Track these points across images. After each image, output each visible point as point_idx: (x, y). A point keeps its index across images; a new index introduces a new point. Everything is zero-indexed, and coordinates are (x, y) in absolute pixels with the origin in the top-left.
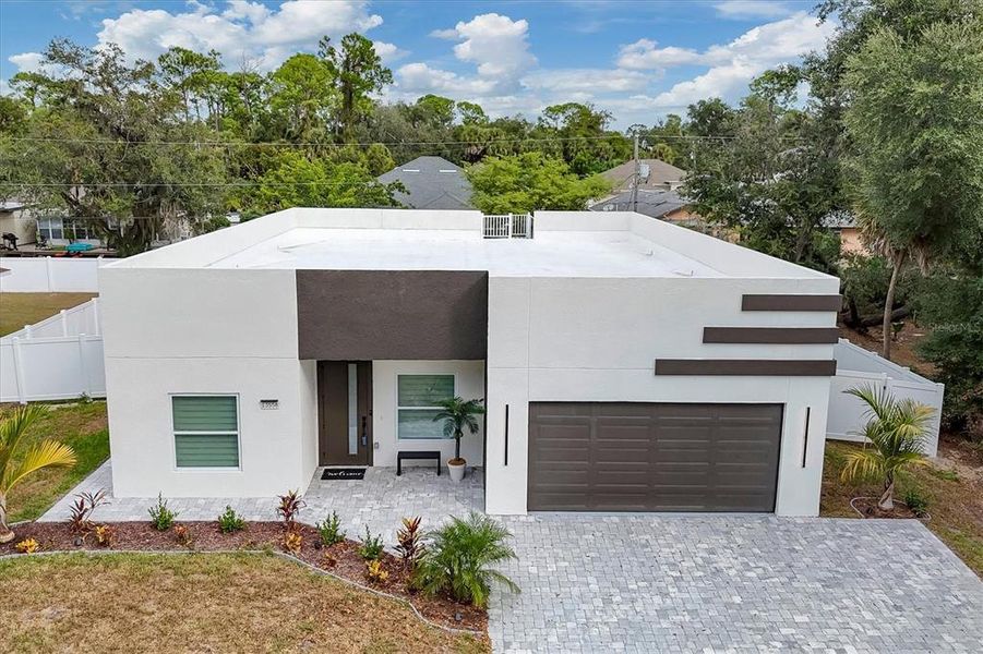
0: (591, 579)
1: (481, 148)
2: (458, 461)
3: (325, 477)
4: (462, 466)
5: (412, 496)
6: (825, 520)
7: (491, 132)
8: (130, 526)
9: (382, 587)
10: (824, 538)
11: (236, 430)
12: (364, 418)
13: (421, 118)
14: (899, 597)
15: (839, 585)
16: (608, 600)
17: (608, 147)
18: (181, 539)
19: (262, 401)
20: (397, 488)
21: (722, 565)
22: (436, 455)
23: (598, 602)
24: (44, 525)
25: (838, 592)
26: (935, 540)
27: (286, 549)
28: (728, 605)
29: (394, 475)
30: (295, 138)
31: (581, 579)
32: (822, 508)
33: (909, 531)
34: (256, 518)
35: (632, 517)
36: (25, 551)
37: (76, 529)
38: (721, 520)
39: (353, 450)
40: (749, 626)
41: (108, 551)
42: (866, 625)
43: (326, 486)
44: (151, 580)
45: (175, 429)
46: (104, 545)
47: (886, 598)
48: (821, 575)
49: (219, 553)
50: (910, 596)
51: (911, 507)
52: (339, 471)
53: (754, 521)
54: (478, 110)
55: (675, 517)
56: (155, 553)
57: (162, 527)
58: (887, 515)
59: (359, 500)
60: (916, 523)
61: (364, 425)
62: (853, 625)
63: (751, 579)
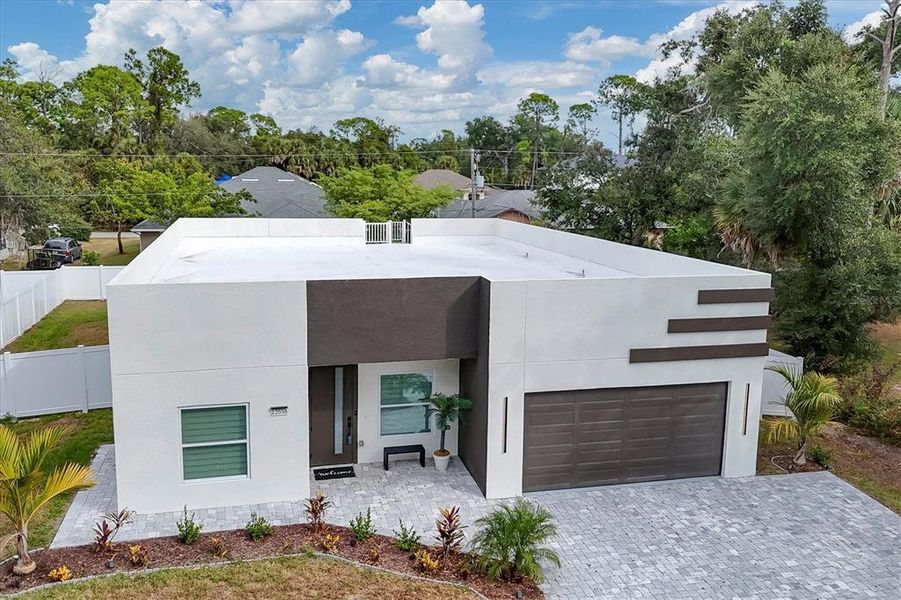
0: (610, 549)
1: (284, 158)
2: (443, 452)
3: (318, 478)
4: (448, 457)
5: (412, 489)
6: (762, 478)
8: (155, 543)
9: (435, 576)
10: (769, 493)
11: (245, 438)
12: (349, 418)
14: (850, 536)
15: (804, 531)
16: (633, 566)
18: (215, 551)
19: (272, 408)
20: (391, 482)
21: (706, 524)
22: (420, 448)
23: (625, 567)
24: (60, 551)
25: (806, 538)
26: (850, 487)
27: (326, 550)
28: (731, 558)
30: (104, 147)
31: (601, 549)
32: (758, 469)
33: (827, 481)
34: (277, 523)
35: (611, 490)
36: (59, 580)
37: (101, 552)
38: (685, 485)
39: (339, 450)
40: (757, 573)
41: (144, 572)
42: (842, 562)
43: (325, 486)
44: (209, 593)
45: (183, 442)
46: (139, 564)
47: (841, 538)
48: (786, 524)
49: (260, 560)
50: (857, 533)
51: (818, 461)
52: (329, 470)
53: (708, 482)
55: (646, 487)
56: (197, 567)
57: (188, 540)
58: (803, 469)
59: (363, 496)
60: (827, 473)
61: (349, 425)
62: (832, 563)
63: (734, 534)
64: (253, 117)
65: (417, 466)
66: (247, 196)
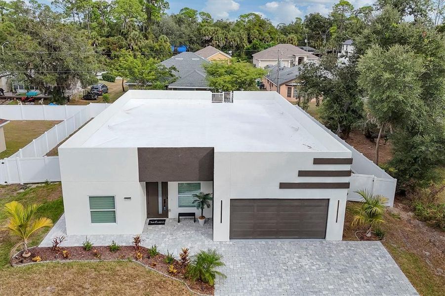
0: (254, 271)
1: (210, 37)
2: (202, 217)
3: (150, 224)
4: (204, 220)
5: (184, 233)
6: (344, 242)
7: (215, 29)
8: (75, 248)
9: (174, 276)
10: (343, 250)
11: (115, 208)
12: (165, 200)
13: (182, 21)
14: (368, 277)
15: (347, 272)
16: (259, 280)
17: (268, 35)
18: (95, 255)
19: (125, 198)
20: (178, 229)
21: (303, 264)
22: (193, 214)
23: (256, 281)
24: (42, 248)
25: (346, 275)
26: (385, 250)
27: (137, 259)
28: (305, 281)
29: (177, 223)
30: (125, 35)
31: (250, 271)
32: (344, 236)
33: (376, 247)
34: (124, 244)
35: (270, 241)
36: (36, 261)
37: (55, 250)
38: (304, 242)
39: (160, 211)
40: (312, 290)
41: (68, 261)
42: (355, 289)
43: (151, 228)
44: (86, 273)
45: (90, 209)
46: (66, 258)
47: (363, 277)
48: (341, 267)
49: (110, 261)
50: (372, 276)
51: (378, 235)
52: (155, 220)
53: (317, 242)
54: (209, 16)
55: (287, 241)
56: (86, 261)
57: (87, 249)
58: (369, 239)
59: (164, 235)
60: (379, 243)
61: (165, 202)
62: (350, 289)
63: (314, 270)
64: (200, 14)
65: (192, 221)
66: (174, 69)
